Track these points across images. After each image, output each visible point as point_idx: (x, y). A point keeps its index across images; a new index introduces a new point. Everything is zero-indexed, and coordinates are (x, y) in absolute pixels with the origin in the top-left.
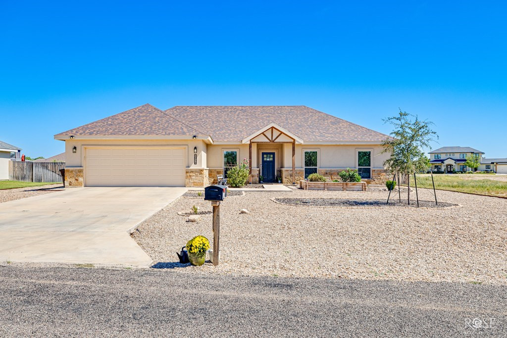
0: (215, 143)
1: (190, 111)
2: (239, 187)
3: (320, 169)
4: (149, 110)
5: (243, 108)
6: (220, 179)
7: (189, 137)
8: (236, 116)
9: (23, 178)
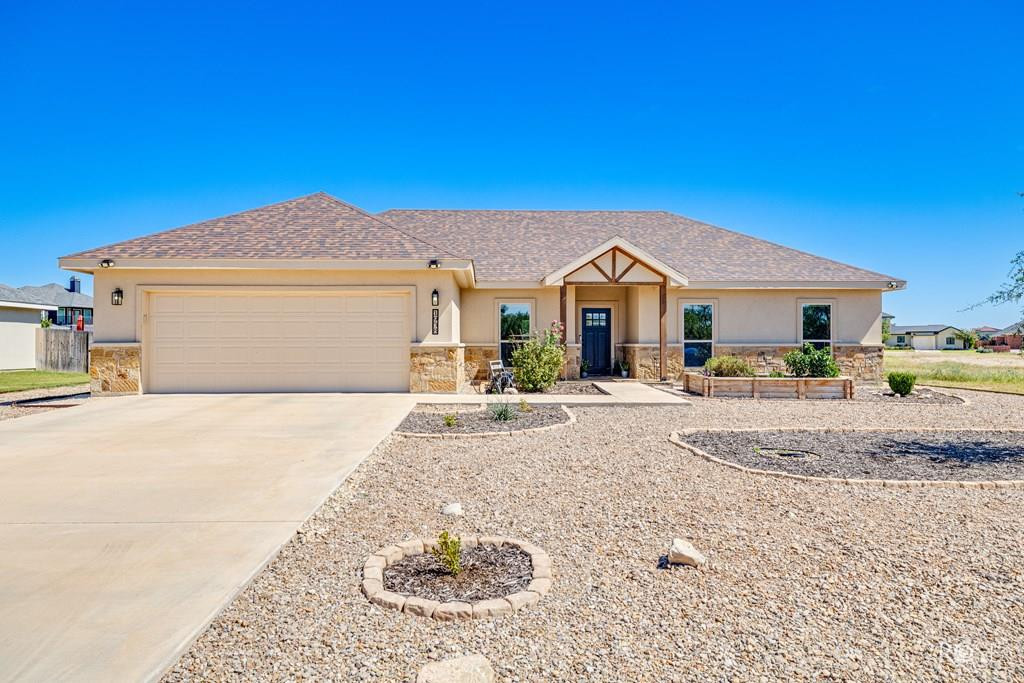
0: (479, 286)
1: (421, 219)
2: (541, 391)
3: (718, 345)
4: (323, 205)
5: (535, 215)
6: (495, 371)
7: (418, 263)
8: (523, 230)
9: (67, 365)
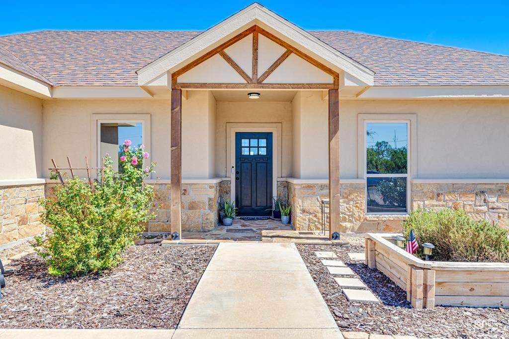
3: (416, 181)
